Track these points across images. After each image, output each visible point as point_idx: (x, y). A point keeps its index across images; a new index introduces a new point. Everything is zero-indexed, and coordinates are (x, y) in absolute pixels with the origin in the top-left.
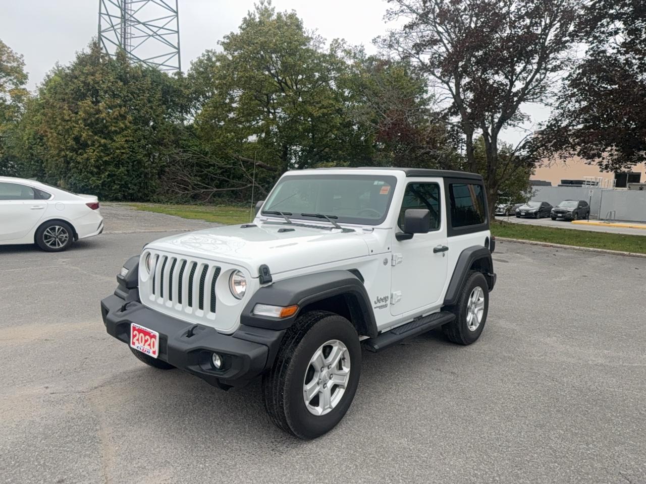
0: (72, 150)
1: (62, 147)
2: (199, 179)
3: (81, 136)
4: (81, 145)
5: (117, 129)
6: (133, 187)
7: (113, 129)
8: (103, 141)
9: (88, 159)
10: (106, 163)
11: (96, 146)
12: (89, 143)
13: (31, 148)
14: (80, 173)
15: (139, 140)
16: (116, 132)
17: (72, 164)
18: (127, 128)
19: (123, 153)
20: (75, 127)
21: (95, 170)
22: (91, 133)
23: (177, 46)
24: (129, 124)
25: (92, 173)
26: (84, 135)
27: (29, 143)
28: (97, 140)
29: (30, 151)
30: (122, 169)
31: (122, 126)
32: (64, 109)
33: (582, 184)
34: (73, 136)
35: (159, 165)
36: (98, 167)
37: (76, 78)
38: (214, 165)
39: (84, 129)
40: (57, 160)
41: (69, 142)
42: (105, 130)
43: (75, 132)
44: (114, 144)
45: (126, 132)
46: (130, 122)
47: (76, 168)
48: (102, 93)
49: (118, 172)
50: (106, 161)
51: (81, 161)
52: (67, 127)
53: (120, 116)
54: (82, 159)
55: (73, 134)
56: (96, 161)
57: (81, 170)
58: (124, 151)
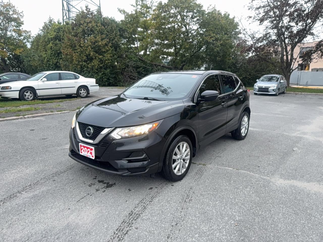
0: (85, 61)
1: (80, 60)
2: (137, 73)
3: (90, 55)
4: (90, 59)
5: (105, 50)
6: (111, 79)
7: (104, 50)
8: (101, 57)
9: (93, 66)
10: (101, 68)
11: (97, 59)
12: (94, 58)
13: (48, 61)
15: (114, 56)
16: (105, 52)
17: (85, 69)
18: (110, 49)
19: (108, 62)
20: (87, 50)
21: (97, 71)
22: (94, 53)
23: (99, 6)
24: (110, 48)
25: (94, 73)
26: (92, 54)
27: (47, 58)
28: (97, 56)
29: (49, 62)
30: (108, 70)
31: (107, 49)
32: (81, 41)
34: (85, 54)
35: (122, 68)
36: (97, 70)
37: (82, 24)
38: (141, 67)
39: (91, 51)
40: (76, 67)
41: (83, 57)
42: (98, 50)
43: (87, 52)
44: (104, 58)
45: (109, 52)
46: (110, 47)
47: (86, 70)
48: (96, 32)
49: (106, 72)
50: (101, 66)
51: (90, 67)
52: (82, 50)
53: (105, 44)
54: (91, 66)
55: (85, 53)
56: (97, 67)
57: (89, 71)
58: (109, 61)
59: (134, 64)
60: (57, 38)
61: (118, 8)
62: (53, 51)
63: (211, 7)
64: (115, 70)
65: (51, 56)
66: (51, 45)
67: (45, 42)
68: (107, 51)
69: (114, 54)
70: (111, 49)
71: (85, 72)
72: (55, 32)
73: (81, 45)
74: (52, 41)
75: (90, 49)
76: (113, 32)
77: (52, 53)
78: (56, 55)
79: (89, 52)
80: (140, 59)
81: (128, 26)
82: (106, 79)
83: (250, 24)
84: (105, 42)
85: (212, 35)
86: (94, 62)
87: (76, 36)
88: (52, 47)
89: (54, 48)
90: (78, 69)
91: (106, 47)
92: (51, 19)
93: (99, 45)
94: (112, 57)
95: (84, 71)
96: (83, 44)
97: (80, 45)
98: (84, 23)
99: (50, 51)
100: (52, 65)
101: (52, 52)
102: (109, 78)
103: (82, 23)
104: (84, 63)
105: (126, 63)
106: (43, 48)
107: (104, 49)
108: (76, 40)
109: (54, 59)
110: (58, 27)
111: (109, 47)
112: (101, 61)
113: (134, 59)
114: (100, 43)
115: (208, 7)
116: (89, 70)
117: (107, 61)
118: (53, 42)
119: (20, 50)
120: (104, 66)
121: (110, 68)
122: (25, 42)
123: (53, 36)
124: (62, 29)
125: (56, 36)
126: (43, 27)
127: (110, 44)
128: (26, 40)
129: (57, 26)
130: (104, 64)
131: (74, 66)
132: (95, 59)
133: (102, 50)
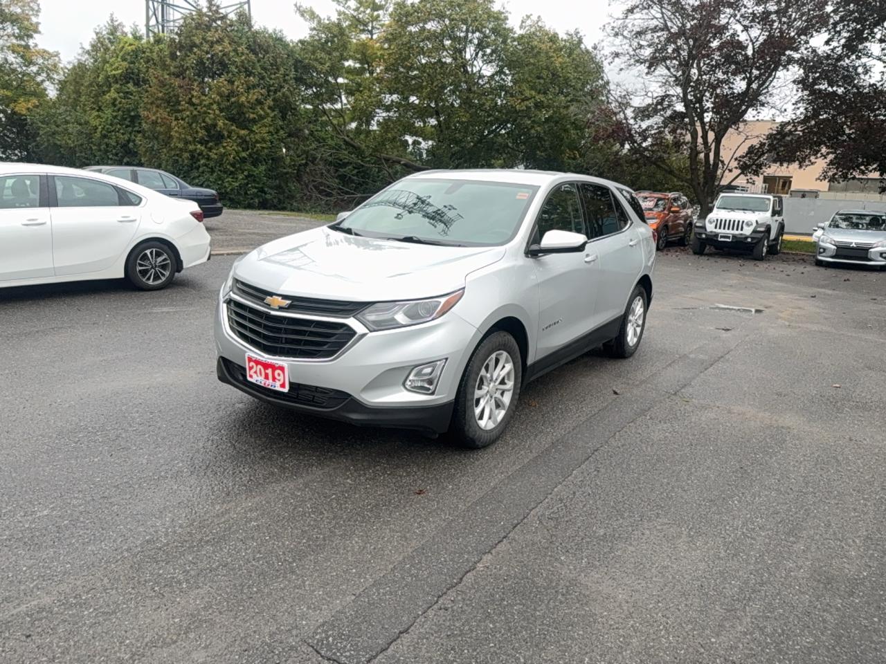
0: (202, 142)
1: (189, 138)
2: (337, 181)
3: (215, 125)
4: (216, 137)
5: (255, 116)
6: (270, 191)
7: (252, 116)
8: (243, 132)
9: (223, 155)
10: (243, 160)
11: (234, 139)
12: (226, 134)
13: (105, 136)
14: (212, 172)
15: (277, 131)
16: (254, 121)
17: (202, 162)
18: (267, 115)
19: (263, 148)
20: (209, 113)
21: (231, 169)
22: (227, 122)
24: (269, 111)
25: (225, 172)
26: (220, 123)
27: (103, 129)
28: (234, 130)
29: (106, 140)
30: (262, 168)
31: (262, 113)
32: (193, 89)
33: (735, 189)
34: (203, 124)
35: (298, 164)
36: (233, 165)
37: (196, 46)
38: (348, 164)
39: (218, 116)
40: (177, 155)
41: (197, 132)
42: (238, 117)
43: (207, 119)
44: (252, 136)
45: (266, 120)
46: (270, 108)
47: (205, 165)
48: (233, 68)
49: (256, 172)
50: (244, 157)
51: (216, 157)
52: (195, 113)
53: (257, 100)
54: (216, 154)
55: (204, 122)
56: (234, 158)
57: (212, 168)
58: (264, 145)
59: (331, 155)
60: (131, 76)
61: (296, 5)
62: (119, 110)
63: (529, 22)
64: (281, 169)
65: (111, 125)
66: (113, 94)
67: (97, 85)
68: (261, 118)
69: (279, 127)
70: (272, 115)
71: (201, 170)
72: (124, 60)
73: (194, 100)
74: (117, 83)
75: (217, 112)
76: (278, 69)
77: (115, 117)
78: (127, 122)
79: (215, 119)
80: (346, 143)
81: (319, 57)
82: (255, 190)
83: (621, 70)
84: (255, 97)
85: (527, 93)
86: (225, 144)
87: (180, 74)
88: (115, 100)
89: (120, 103)
90: (183, 161)
91: (258, 107)
92: (116, 23)
93: (240, 102)
94: (273, 135)
95: (198, 168)
96: (199, 97)
97: (190, 99)
98: (202, 43)
99: (110, 111)
100: (114, 147)
101: (115, 114)
102: (262, 188)
103: (197, 42)
104: (199, 146)
105: (308, 151)
106: (93, 100)
107: (253, 113)
108: (181, 87)
109: (122, 131)
110: (133, 47)
111: (266, 108)
112: (244, 144)
113: (329, 143)
114: (243, 99)
115: (523, 22)
116: (212, 164)
117: (258, 145)
118: (118, 86)
119: (29, 101)
120: (250, 155)
121: (266, 163)
122: (43, 81)
123: (120, 71)
124: (144, 52)
125: (129, 71)
126: (93, 46)
127: (270, 102)
128: (45, 75)
129: (130, 45)
130: (250, 151)
131: (173, 153)
132: (229, 137)
133: (247, 116)
